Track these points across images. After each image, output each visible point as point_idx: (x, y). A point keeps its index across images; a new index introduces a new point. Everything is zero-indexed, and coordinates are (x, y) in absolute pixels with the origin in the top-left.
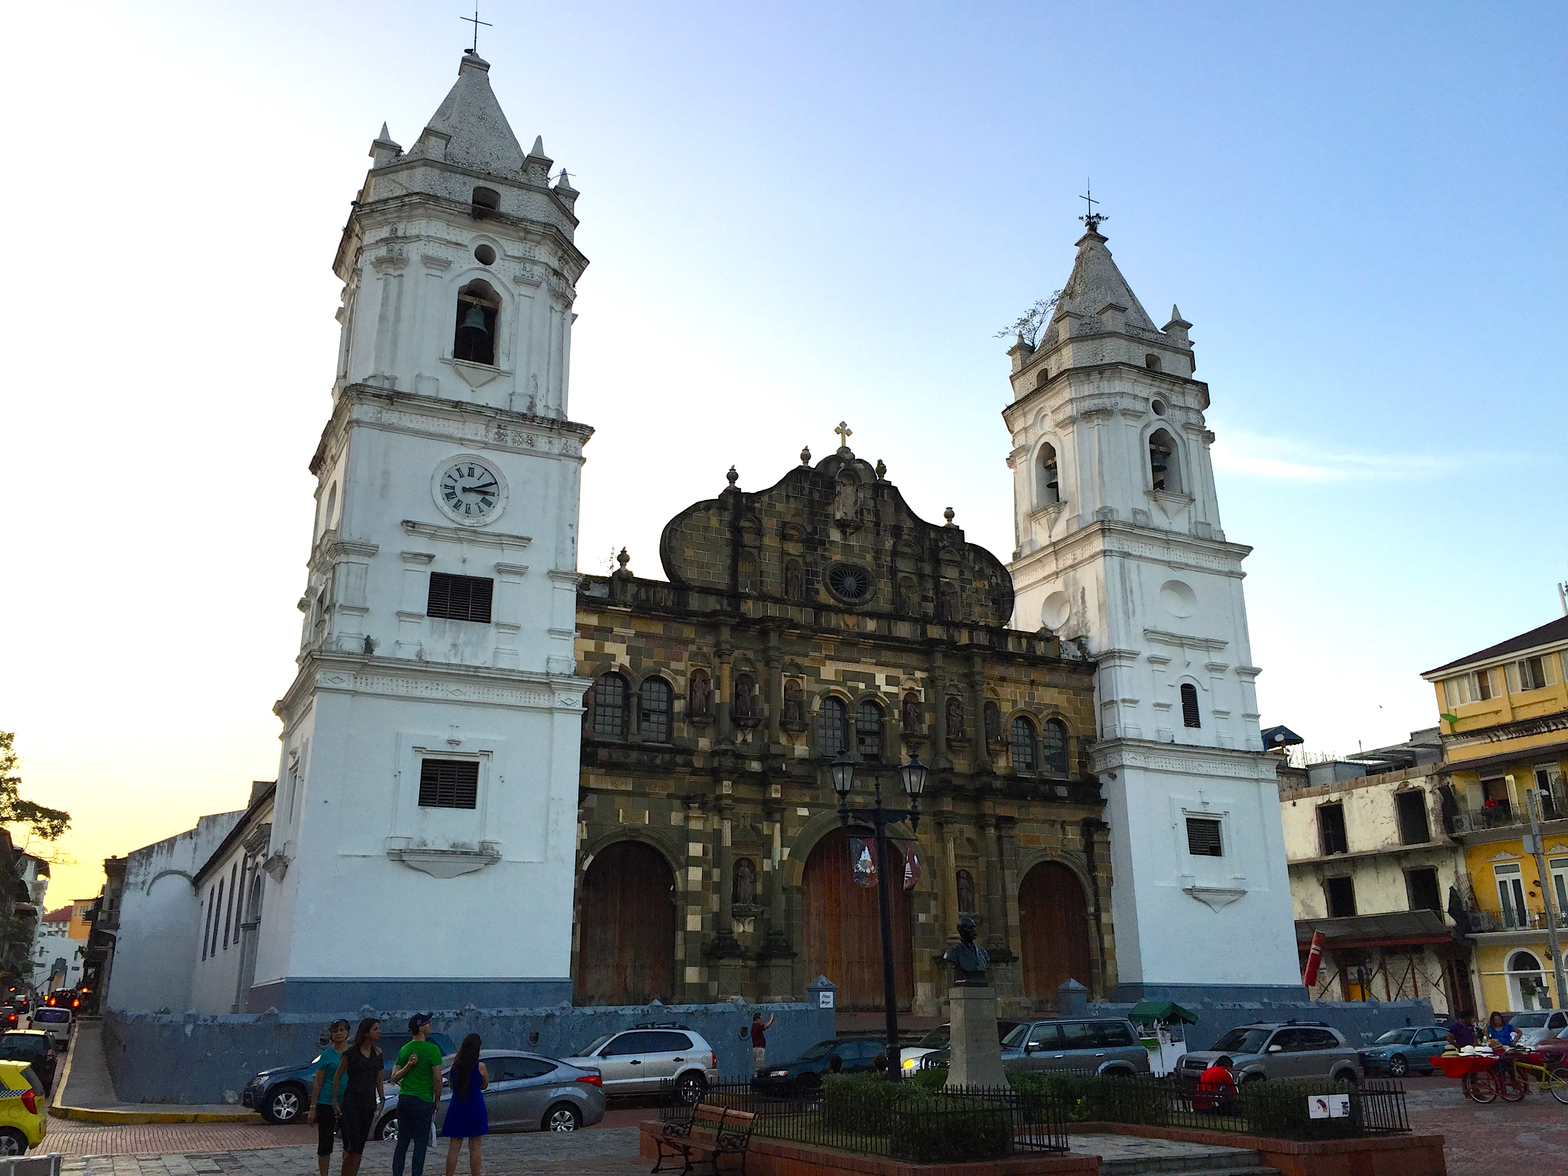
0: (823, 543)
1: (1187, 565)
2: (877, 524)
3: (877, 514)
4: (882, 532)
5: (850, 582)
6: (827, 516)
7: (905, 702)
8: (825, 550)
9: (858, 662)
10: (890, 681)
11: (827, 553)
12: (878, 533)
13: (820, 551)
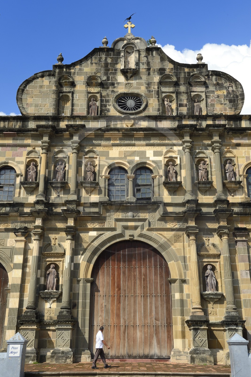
0: (113, 84)
2: (149, 69)
3: (148, 63)
4: (151, 73)
5: (131, 103)
6: (116, 70)
7: (167, 165)
8: (114, 87)
9: (134, 145)
10: (156, 154)
11: (115, 90)
12: (149, 74)
13: (111, 89)
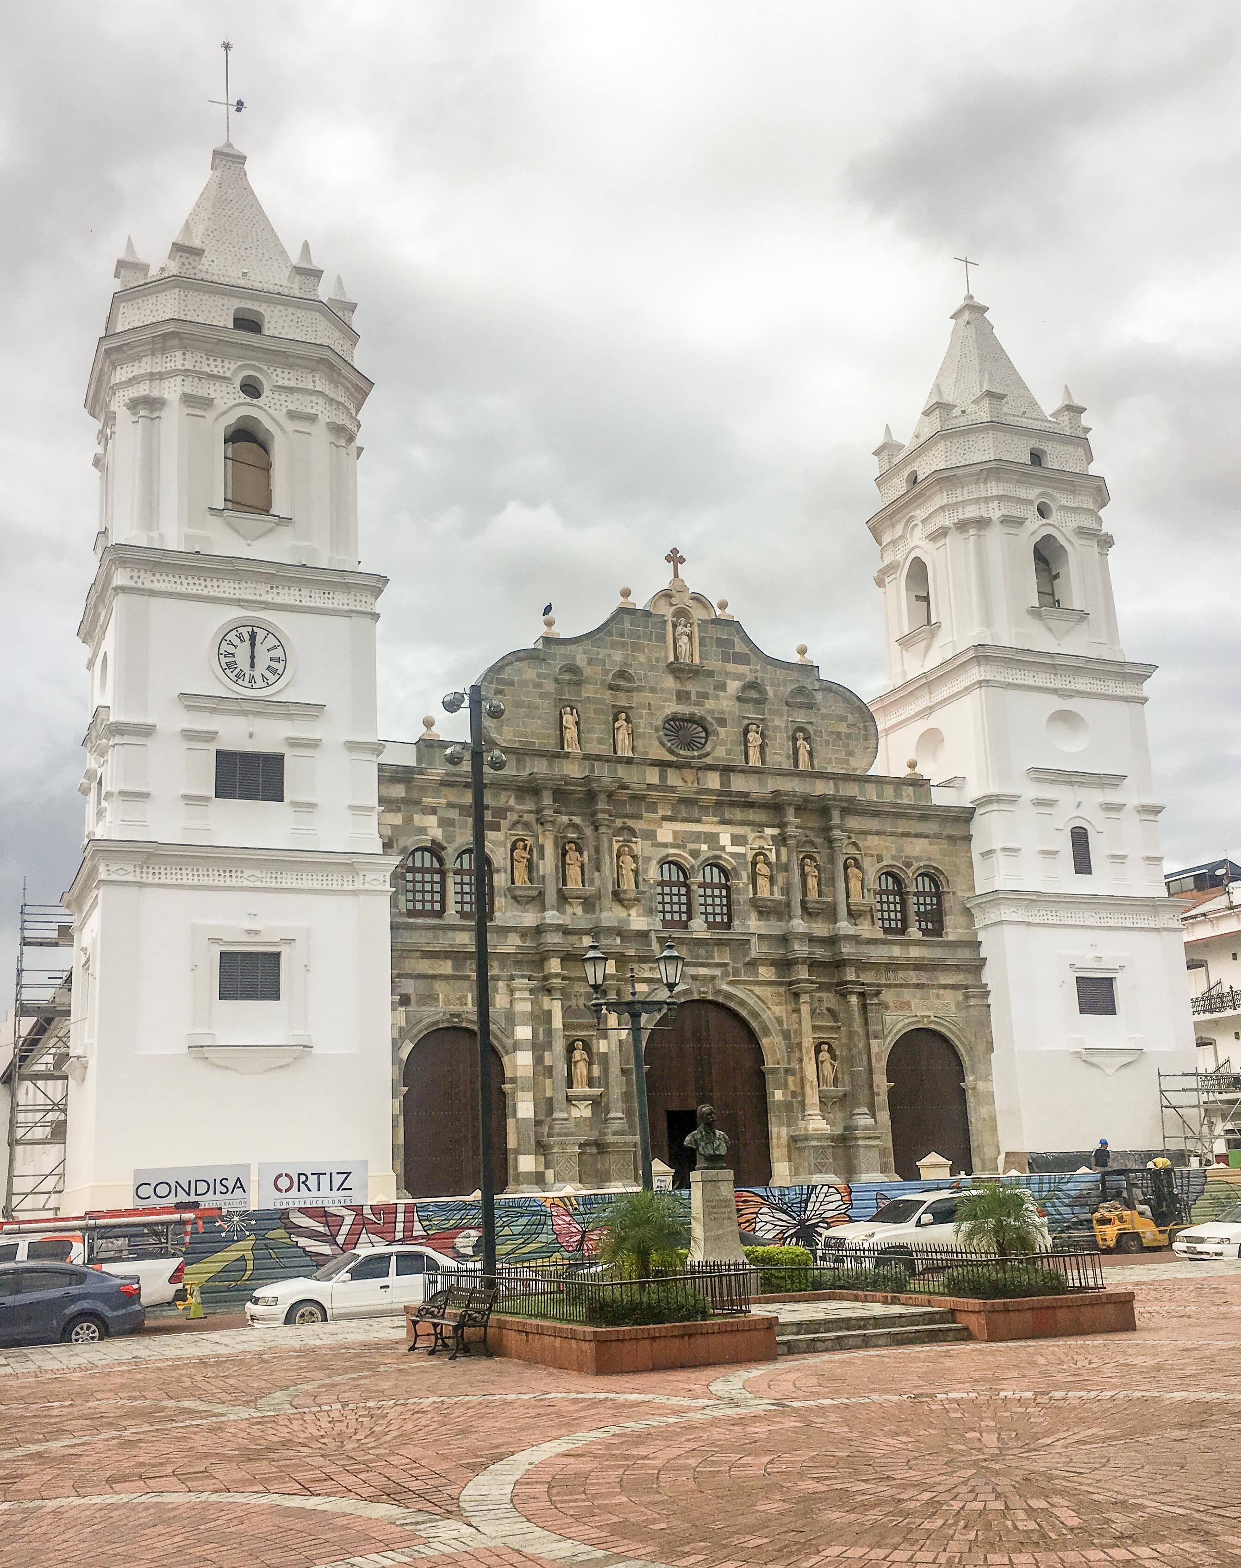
0: (655, 691)
1: (1078, 692)
2: (717, 666)
3: (716, 653)
4: (723, 675)
6: (658, 660)
8: (658, 698)
9: (699, 821)
10: (736, 840)
12: (718, 677)
